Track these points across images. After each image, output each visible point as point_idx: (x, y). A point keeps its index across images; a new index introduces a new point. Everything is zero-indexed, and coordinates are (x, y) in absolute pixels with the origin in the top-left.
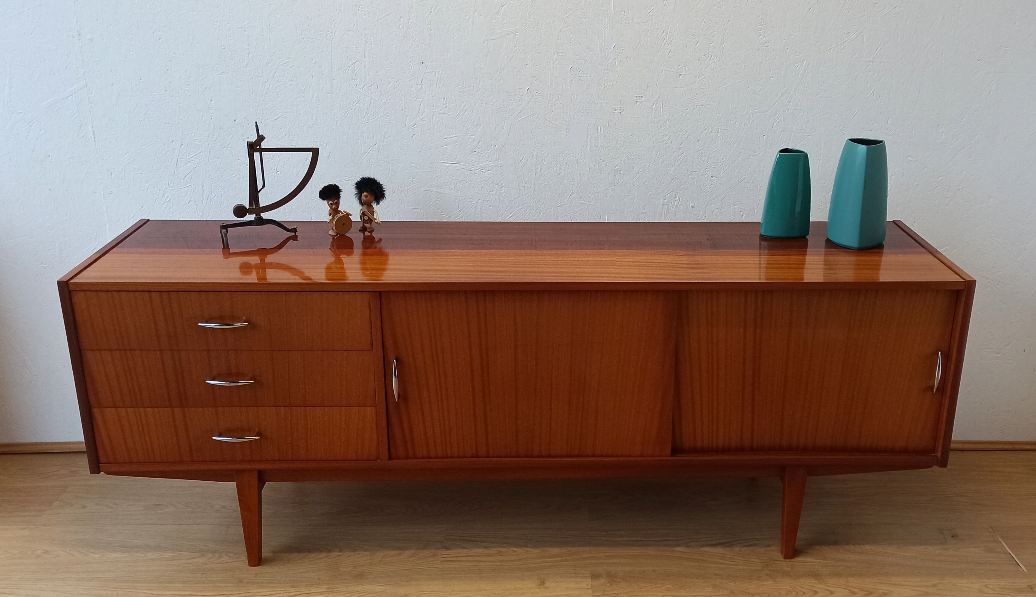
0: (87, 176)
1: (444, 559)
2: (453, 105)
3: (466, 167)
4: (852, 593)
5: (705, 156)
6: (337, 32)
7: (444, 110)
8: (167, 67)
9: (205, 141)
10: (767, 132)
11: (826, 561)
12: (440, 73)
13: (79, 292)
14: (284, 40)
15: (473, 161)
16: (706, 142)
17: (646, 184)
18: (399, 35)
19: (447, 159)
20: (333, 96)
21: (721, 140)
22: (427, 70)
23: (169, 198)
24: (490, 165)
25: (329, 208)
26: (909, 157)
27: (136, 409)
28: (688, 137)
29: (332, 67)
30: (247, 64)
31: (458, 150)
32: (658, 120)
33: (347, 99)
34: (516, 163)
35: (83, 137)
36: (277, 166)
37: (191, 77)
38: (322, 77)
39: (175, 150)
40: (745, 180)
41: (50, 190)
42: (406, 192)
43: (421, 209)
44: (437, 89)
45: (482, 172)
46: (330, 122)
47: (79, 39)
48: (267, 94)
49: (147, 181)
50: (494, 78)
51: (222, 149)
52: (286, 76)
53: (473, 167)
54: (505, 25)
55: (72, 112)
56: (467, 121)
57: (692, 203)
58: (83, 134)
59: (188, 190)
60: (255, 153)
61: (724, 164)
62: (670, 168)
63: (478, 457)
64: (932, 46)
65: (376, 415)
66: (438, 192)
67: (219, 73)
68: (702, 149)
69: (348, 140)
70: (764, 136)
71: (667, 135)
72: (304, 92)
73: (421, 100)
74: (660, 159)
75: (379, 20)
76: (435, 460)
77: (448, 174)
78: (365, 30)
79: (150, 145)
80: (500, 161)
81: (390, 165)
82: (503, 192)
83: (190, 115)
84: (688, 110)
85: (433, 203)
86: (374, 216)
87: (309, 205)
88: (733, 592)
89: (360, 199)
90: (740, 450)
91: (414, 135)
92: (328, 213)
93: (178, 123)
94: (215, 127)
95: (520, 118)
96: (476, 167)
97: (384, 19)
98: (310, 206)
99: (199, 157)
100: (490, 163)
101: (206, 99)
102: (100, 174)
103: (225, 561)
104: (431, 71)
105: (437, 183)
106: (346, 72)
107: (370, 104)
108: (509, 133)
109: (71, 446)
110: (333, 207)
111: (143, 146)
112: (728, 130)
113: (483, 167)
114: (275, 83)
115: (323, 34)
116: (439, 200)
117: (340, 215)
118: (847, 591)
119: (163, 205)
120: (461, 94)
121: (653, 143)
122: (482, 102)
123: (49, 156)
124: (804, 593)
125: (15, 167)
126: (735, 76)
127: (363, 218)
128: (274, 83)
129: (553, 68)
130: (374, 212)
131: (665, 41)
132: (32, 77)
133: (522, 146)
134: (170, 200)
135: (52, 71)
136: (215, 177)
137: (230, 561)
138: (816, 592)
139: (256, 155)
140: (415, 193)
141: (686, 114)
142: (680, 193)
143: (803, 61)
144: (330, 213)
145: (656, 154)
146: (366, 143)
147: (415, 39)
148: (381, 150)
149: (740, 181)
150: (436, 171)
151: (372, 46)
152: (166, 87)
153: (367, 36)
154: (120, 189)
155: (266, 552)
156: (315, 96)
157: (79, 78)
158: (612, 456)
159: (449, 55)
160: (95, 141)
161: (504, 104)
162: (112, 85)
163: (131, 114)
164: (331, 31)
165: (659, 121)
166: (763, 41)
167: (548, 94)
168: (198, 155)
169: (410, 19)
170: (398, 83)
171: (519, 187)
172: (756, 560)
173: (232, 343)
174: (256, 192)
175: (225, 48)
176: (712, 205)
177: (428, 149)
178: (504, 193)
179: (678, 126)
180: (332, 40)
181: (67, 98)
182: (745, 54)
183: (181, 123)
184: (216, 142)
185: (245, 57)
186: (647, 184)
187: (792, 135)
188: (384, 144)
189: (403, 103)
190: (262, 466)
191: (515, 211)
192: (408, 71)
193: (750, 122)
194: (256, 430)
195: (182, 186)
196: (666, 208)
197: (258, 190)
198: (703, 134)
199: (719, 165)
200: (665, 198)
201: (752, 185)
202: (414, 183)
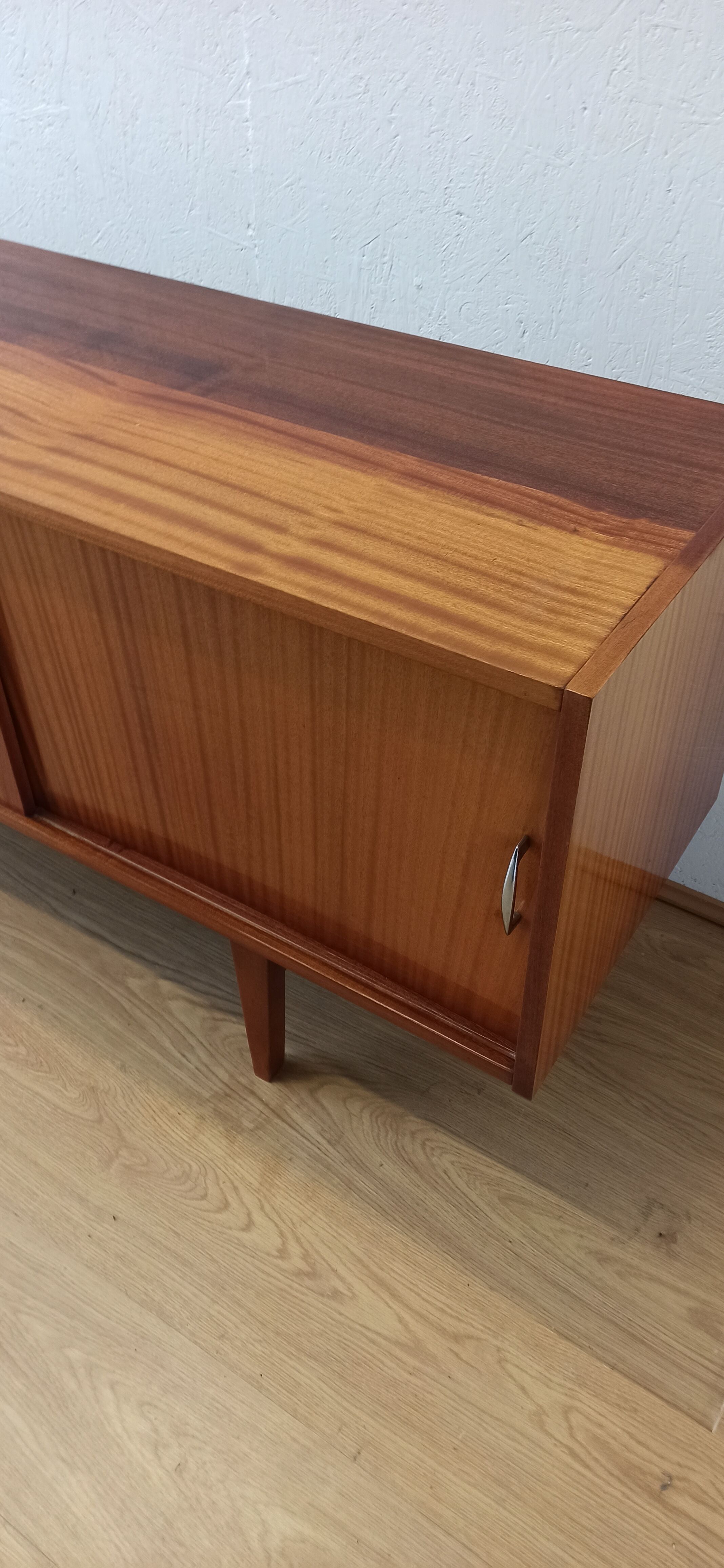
5: (444, 149)
16: (447, 110)
21: (481, 108)
24: (49, 111)
28: (407, 89)
34: (89, 114)
45: (39, 127)
53: (23, 113)
57: (416, 276)
61: (485, 183)
62: (371, 172)
68: (438, 130)
70: (585, 109)
71: (361, 78)
74: (350, 145)
80: (62, 105)
96: (28, 115)
100: (48, 107)
113: (38, 117)
121: (335, 96)
133: (94, 72)
145: (342, 131)
149: (521, 237)
165: (343, 33)
186: (327, 210)
187: (659, 117)
193: (553, 60)
198: (439, 86)
199: (476, 182)
200: (364, 252)
201: (548, 252)
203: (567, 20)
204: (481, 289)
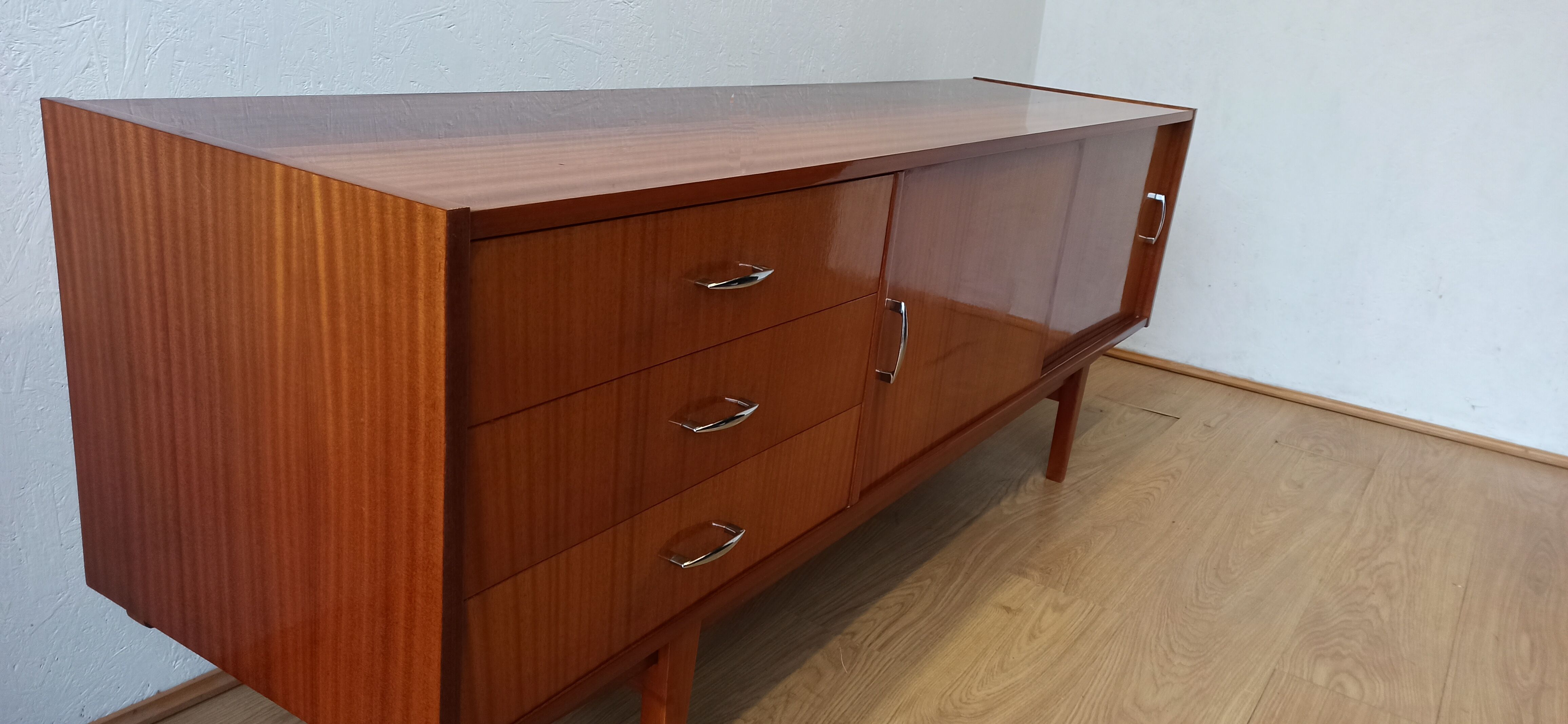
13: (487, 242)
65: (860, 419)
98: (370, 74)
202: (542, 25)
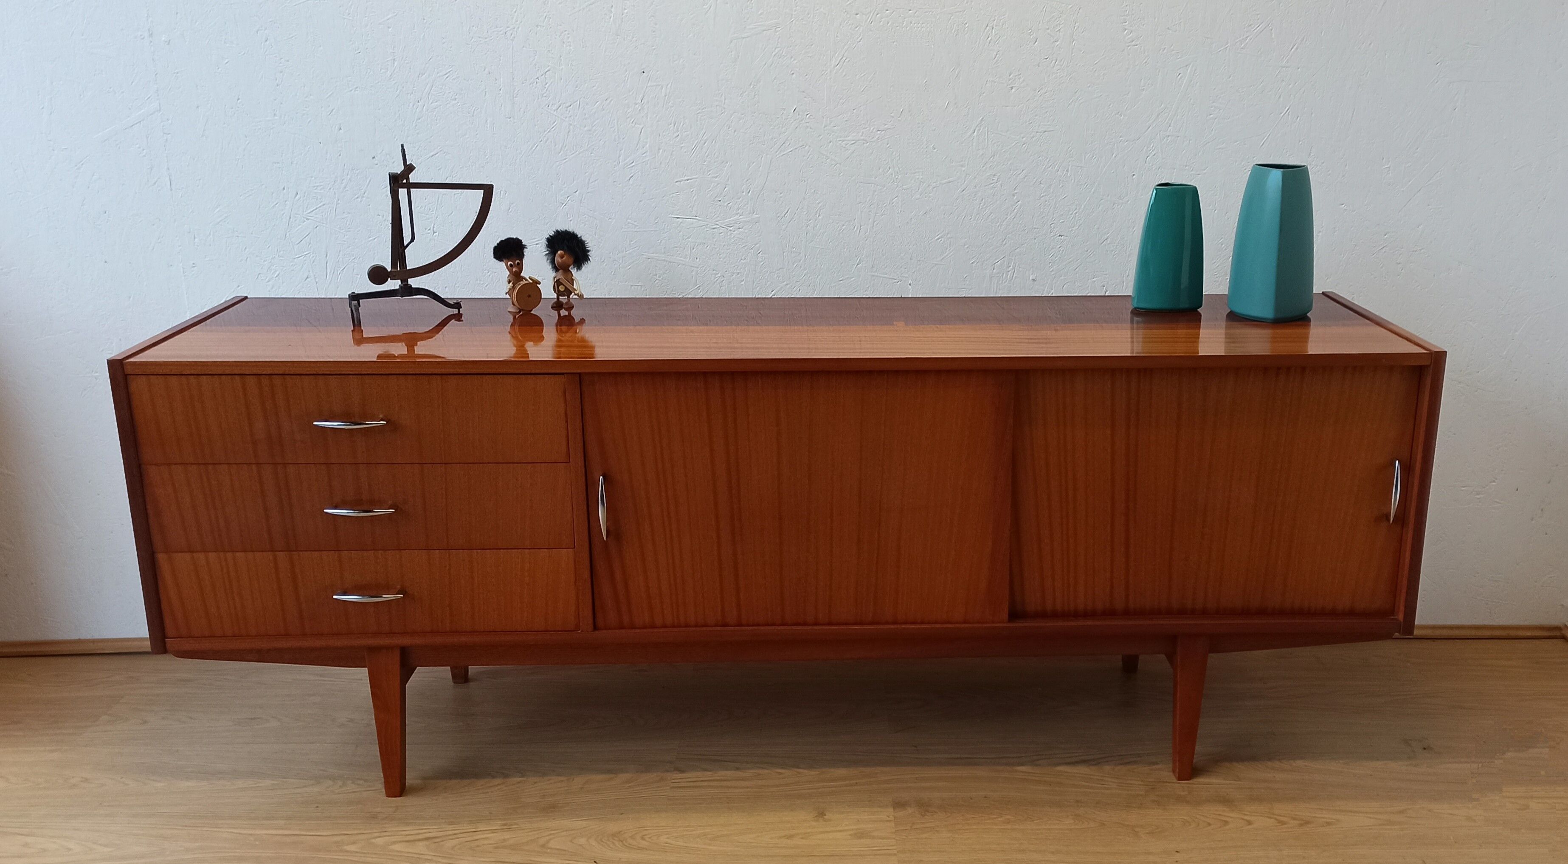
0: (159, 241)
1: (675, 785)
2: (688, 133)
3: (706, 223)
4: (1279, 823)
5: (1049, 205)
6: (520, 29)
7: (674, 139)
8: (277, 81)
9: (330, 189)
10: (1138, 169)
11: (1240, 782)
12: (669, 86)
13: (139, 376)
14: (444, 40)
15: (717, 215)
16: (1051, 185)
17: (966, 246)
18: (610, 32)
19: (680, 213)
20: (515, 121)
21: (1073, 181)
22: (650, 82)
23: (277, 273)
24: (741, 220)
25: (509, 273)
26: (1342, 204)
27: (222, 554)
28: (1025, 178)
29: (513, 79)
30: (391, 76)
31: (695, 198)
32: (981, 153)
33: (535, 125)
34: (778, 217)
35: (155, 183)
36: (434, 224)
37: (311, 95)
38: (499, 94)
39: (287, 203)
40: (1109, 240)
41: (106, 262)
42: (621, 261)
43: (642, 286)
44: (664, 109)
45: (730, 230)
46: (511, 160)
47: (151, 42)
48: (419, 119)
49: (246, 248)
50: (746, 93)
51: (355, 199)
52: (447, 92)
53: (717, 223)
54: (762, 16)
55: (139, 148)
56: (707, 156)
57: (1032, 274)
58: (155, 179)
59: (305, 260)
60: (400, 190)
61: (1077, 218)
62: (1000, 223)
63: (725, 625)
64: (1370, 44)
65: (575, 561)
66: (667, 261)
67: (350, 89)
68: (1046, 195)
69: (537, 186)
70: (1134, 175)
71: (994, 175)
72: (473, 116)
73: (641, 127)
74: (985, 210)
75: (580, 10)
76: (662, 630)
77: (681, 233)
78: (561, 25)
79: (251, 195)
80: (756, 214)
81: (598, 221)
82: (761, 260)
83: (308, 151)
84: (1024, 139)
85: (659, 277)
86: (573, 286)
87: (480, 281)
88: (1104, 824)
89: (553, 262)
90: (1110, 613)
91: (632, 177)
92: (506, 279)
93: (292, 163)
94: (345, 167)
95: (784, 151)
96: (721, 223)
97: (588, 10)
98: (482, 283)
99: (321, 211)
100: (741, 217)
101: (332, 127)
102: (177, 238)
103: (351, 791)
104: (655, 84)
105: (664, 248)
106: (533, 86)
107: (569, 132)
108: (768, 173)
109: (129, 643)
110: (514, 270)
111: (241, 196)
112: (1082, 167)
113: (731, 224)
114: (431, 104)
115: (501, 31)
116: (667, 272)
117: (524, 282)
118: (1272, 820)
119: (268, 283)
120: (699, 117)
121: (975, 187)
122: (729, 128)
123: (106, 213)
124: (1209, 824)
125: (56, 228)
126: (1090, 88)
127: (558, 288)
128: (430, 102)
129: (830, 78)
130: (573, 280)
131: (989, 39)
132: (82, 97)
133: (787, 192)
134: (278, 275)
135: (110, 88)
136: (345, 241)
137: (358, 790)
138: (1226, 823)
139: (403, 192)
140: (633, 262)
141: (1022, 144)
142: (1015, 260)
143: (1187, 66)
144: (509, 280)
145: (980, 203)
146: (562, 190)
147: (633, 38)
148: (584, 199)
149: (1101, 242)
150: (664, 230)
151: (571, 48)
152: (274, 110)
153: (563, 34)
154: (206, 259)
155: (411, 778)
156: (488, 121)
157: (149, 98)
158: (922, 623)
159: (682, 60)
160: (171, 190)
161: (760, 131)
162: (198, 107)
163: (223, 150)
164: (512, 27)
165: (983, 154)
166: (1129, 38)
167: (823, 117)
168: (321, 208)
169: (625, 9)
170: (608, 101)
171: (783, 253)
172: (1136, 783)
173: (363, 452)
174: (401, 248)
175: (360, 52)
176: (1061, 277)
177: (651, 197)
178: (761, 262)
179: (1009, 163)
180: (513, 40)
181: (132, 126)
182: (1104, 56)
183: (295, 162)
184: (346, 189)
185: (388, 65)
186: (967, 248)
187: (1174, 174)
188: (589, 190)
189: (616, 130)
190: (406, 641)
191: (778, 288)
192: (622, 85)
193: (1114, 155)
194: (399, 587)
195: (296, 255)
196: (996, 282)
197: (405, 245)
198: (1046, 174)
199: (1071, 218)
200: (994, 267)
201: (1118, 247)
202: (632, 247)
203: (1121, 137)
204: (1077, 273)
